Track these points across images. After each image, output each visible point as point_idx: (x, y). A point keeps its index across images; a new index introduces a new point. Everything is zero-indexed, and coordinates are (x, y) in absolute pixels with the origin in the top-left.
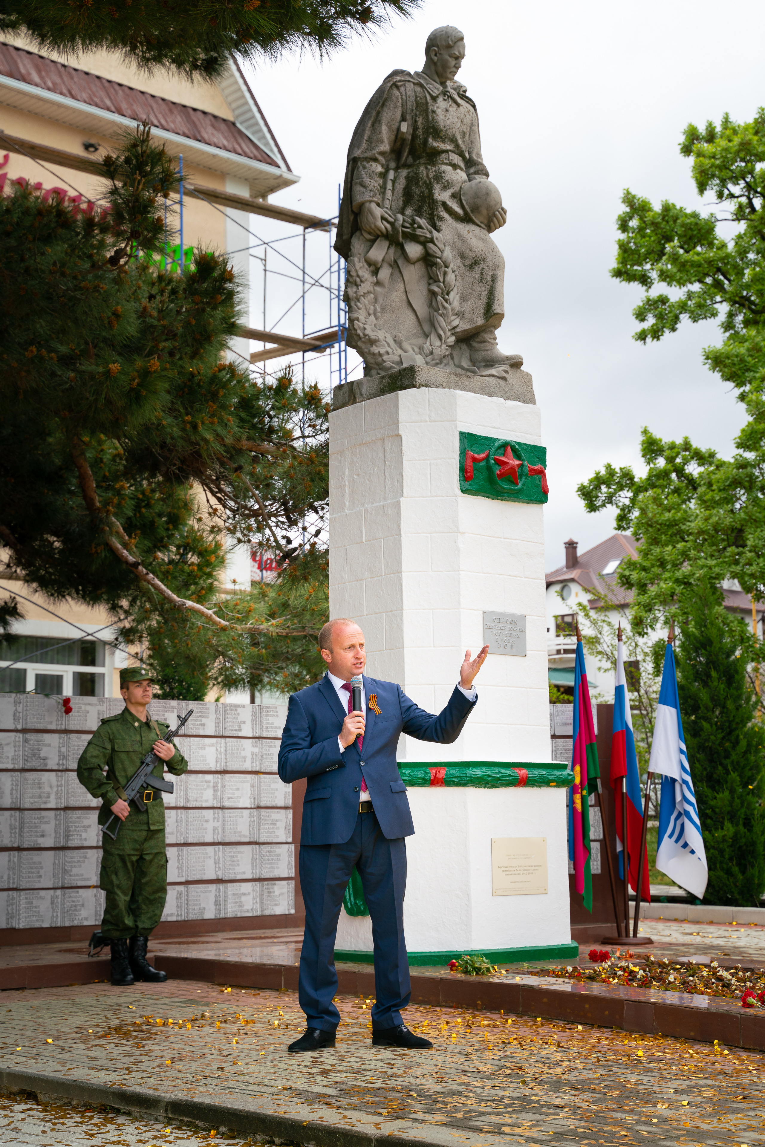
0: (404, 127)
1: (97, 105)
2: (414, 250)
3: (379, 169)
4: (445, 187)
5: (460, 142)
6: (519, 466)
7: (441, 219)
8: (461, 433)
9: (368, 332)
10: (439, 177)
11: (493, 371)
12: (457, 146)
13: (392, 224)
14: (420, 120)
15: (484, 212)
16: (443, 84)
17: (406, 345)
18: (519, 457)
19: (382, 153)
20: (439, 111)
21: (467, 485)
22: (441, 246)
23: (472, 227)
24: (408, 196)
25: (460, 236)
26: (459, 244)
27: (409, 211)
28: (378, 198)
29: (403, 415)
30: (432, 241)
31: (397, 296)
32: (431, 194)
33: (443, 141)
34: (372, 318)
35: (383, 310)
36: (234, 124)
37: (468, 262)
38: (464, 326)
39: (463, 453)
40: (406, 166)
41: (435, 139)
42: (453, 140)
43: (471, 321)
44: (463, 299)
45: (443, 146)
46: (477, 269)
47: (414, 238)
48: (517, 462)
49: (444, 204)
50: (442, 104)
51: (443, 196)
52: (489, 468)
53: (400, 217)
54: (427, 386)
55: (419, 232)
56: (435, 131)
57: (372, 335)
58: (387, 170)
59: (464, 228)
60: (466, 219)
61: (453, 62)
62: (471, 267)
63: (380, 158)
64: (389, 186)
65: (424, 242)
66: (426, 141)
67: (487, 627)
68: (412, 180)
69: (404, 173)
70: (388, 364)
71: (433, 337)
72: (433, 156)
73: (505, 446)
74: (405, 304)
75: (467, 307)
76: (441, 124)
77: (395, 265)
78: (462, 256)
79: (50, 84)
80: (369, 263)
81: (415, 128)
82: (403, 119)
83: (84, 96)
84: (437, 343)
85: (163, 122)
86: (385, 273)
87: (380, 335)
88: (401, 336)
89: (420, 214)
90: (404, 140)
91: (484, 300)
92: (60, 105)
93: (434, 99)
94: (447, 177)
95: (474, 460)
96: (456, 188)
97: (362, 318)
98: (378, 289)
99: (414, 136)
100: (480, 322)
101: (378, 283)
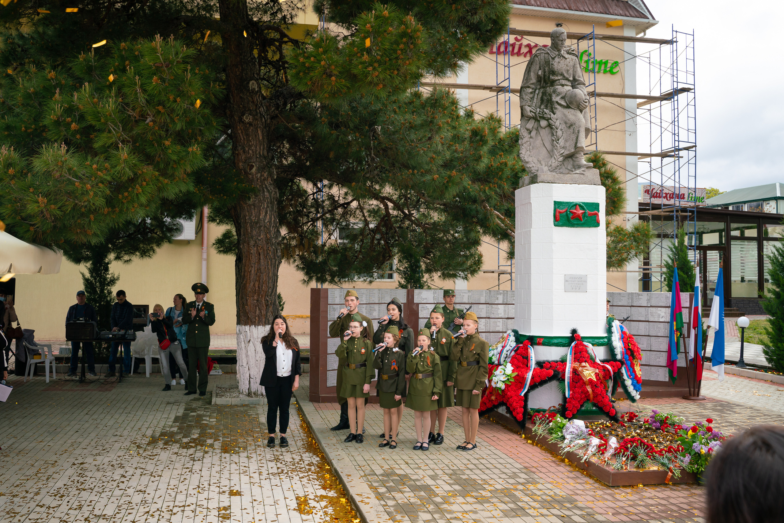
0: (540, 73)
1: (559, 8)
2: (543, 123)
3: (531, 90)
4: (558, 95)
5: (565, 75)
6: (582, 213)
7: (556, 108)
8: (555, 202)
9: (526, 158)
10: (554, 92)
11: (577, 172)
12: (564, 76)
13: (535, 113)
14: (547, 69)
15: (575, 103)
16: (559, 51)
17: (543, 163)
18: (584, 209)
19: (532, 84)
20: (555, 64)
21: (556, 223)
22: (555, 120)
23: (570, 110)
24: (542, 100)
25: (564, 115)
26: (564, 118)
27: (542, 107)
28: (529, 103)
29: (532, 195)
30: (550, 119)
31: (538, 142)
32: (551, 99)
33: (557, 76)
34: (528, 152)
35: (533, 148)
36: (627, 2)
37: (568, 125)
38: (567, 152)
39: (555, 210)
40: (543, 87)
41: (553, 75)
42: (562, 74)
43: (569, 150)
44: (566, 141)
45: (556, 78)
46: (572, 128)
47: (544, 118)
48: (581, 211)
49: (557, 102)
50: (557, 60)
51: (555, 98)
52: (567, 215)
53: (538, 110)
54: (542, 182)
55: (545, 116)
56: (553, 73)
57: (527, 160)
58: (536, 90)
59: (566, 111)
60: (568, 107)
61: (560, 43)
62: (569, 127)
63: (531, 86)
64: (536, 97)
65: (548, 120)
66: (549, 77)
67: (566, 281)
68: (544, 94)
69: (542, 90)
70: (533, 171)
71: (553, 158)
72: (553, 83)
73: (576, 205)
74: (542, 145)
75: (567, 144)
76: (556, 69)
77: (537, 129)
78: (566, 123)
79: (539, 3)
80: (527, 130)
81: (545, 72)
82: (540, 69)
83: (554, 5)
84: (554, 161)
85: (591, 9)
86: (533, 133)
87: (530, 159)
88: (540, 159)
89: (546, 109)
90: (541, 77)
91: (575, 141)
92: (543, 11)
93: (553, 59)
94: (558, 91)
95: (560, 212)
96: (563, 95)
97: (523, 153)
98: (531, 140)
99: (544, 76)
100: (573, 150)
101: (531, 137)
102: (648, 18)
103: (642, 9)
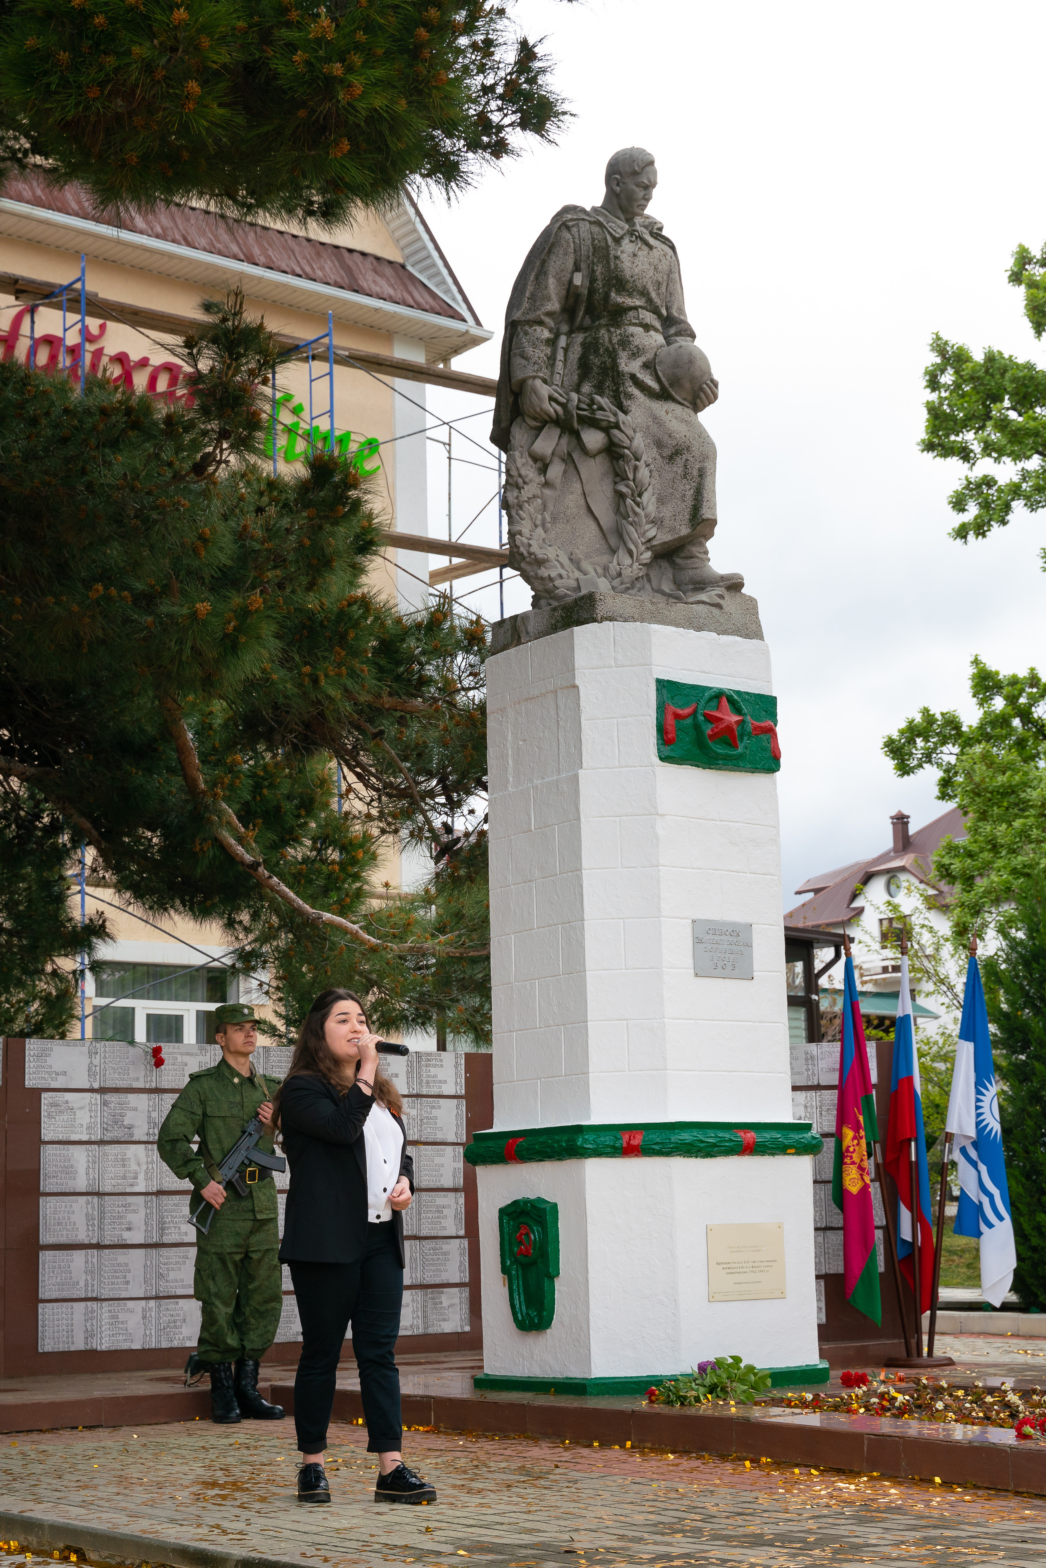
0: (578, 279)
1: (220, 253)
2: (593, 439)
3: (546, 334)
4: (634, 355)
5: (653, 295)
6: (738, 722)
7: (630, 396)
8: (659, 681)
9: (535, 549)
10: (625, 343)
11: (703, 597)
12: (650, 300)
13: (564, 406)
14: (599, 269)
15: (687, 385)
16: (630, 220)
17: (586, 565)
18: (738, 711)
19: (549, 314)
20: (624, 257)
21: (667, 751)
22: (630, 432)
23: (672, 406)
24: (584, 368)
25: (655, 418)
26: (654, 429)
27: (586, 388)
28: (544, 373)
29: (581, 659)
30: (617, 426)
31: (573, 500)
32: (615, 365)
33: (630, 295)
34: (540, 530)
35: (554, 519)
36: (403, 267)
37: (667, 452)
38: (663, 537)
39: (661, 708)
40: (582, 329)
41: (618, 292)
42: (644, 293)
43: (672, 530)
44: (661, 501)
45: (629, 302)
46: (679, 461)
47: (594, 423)
48: (735, 718)
49: (633, 377)
50: (627, 246)
51: (630, 366)
52: (697, 727)
53: (574, 396)
54: (611, 619)
55: (599, 415)
56: (620, 283)
57: (540, 554)
58: (557, 336)
59: (660, 408)
60: (664, 395)
61: (641, 193)
62: (671, 458)
63: (547, 320)
64: (560, 356)
65: (607, 428)
66: (607, 296)
67: (697, 941)
68: (590, 347)
69: (579, 338)
70: (561, 591)
71: (622, 553)
72: (618, 314)
73: (719, 695)
74: (583, 511)
75: (667, 512)
76: (628, 273)
77: (568, 460)
78: (659, 444)
79: (159, 230)
80: (535, 458)
81: (593, 280)
82: (577, 268)
83: (203, 242)
84: (627, 561)
85: (308, 269)
86: (556, 471)
87: (551, 553)
88: (579, 554)
89: (601, 393)
90: (578, 296)
91: (689, 502)
92: (171, 256)
93: (618, 241)
94: (636, 341)
95: (677, 716)
96: (649, 356)
97: (526, 531)
98: (547, 492)
99: (592, 291)
100: (685, 531)
101: (547, 484)
102: (464, 320)
103: (448, 291)
